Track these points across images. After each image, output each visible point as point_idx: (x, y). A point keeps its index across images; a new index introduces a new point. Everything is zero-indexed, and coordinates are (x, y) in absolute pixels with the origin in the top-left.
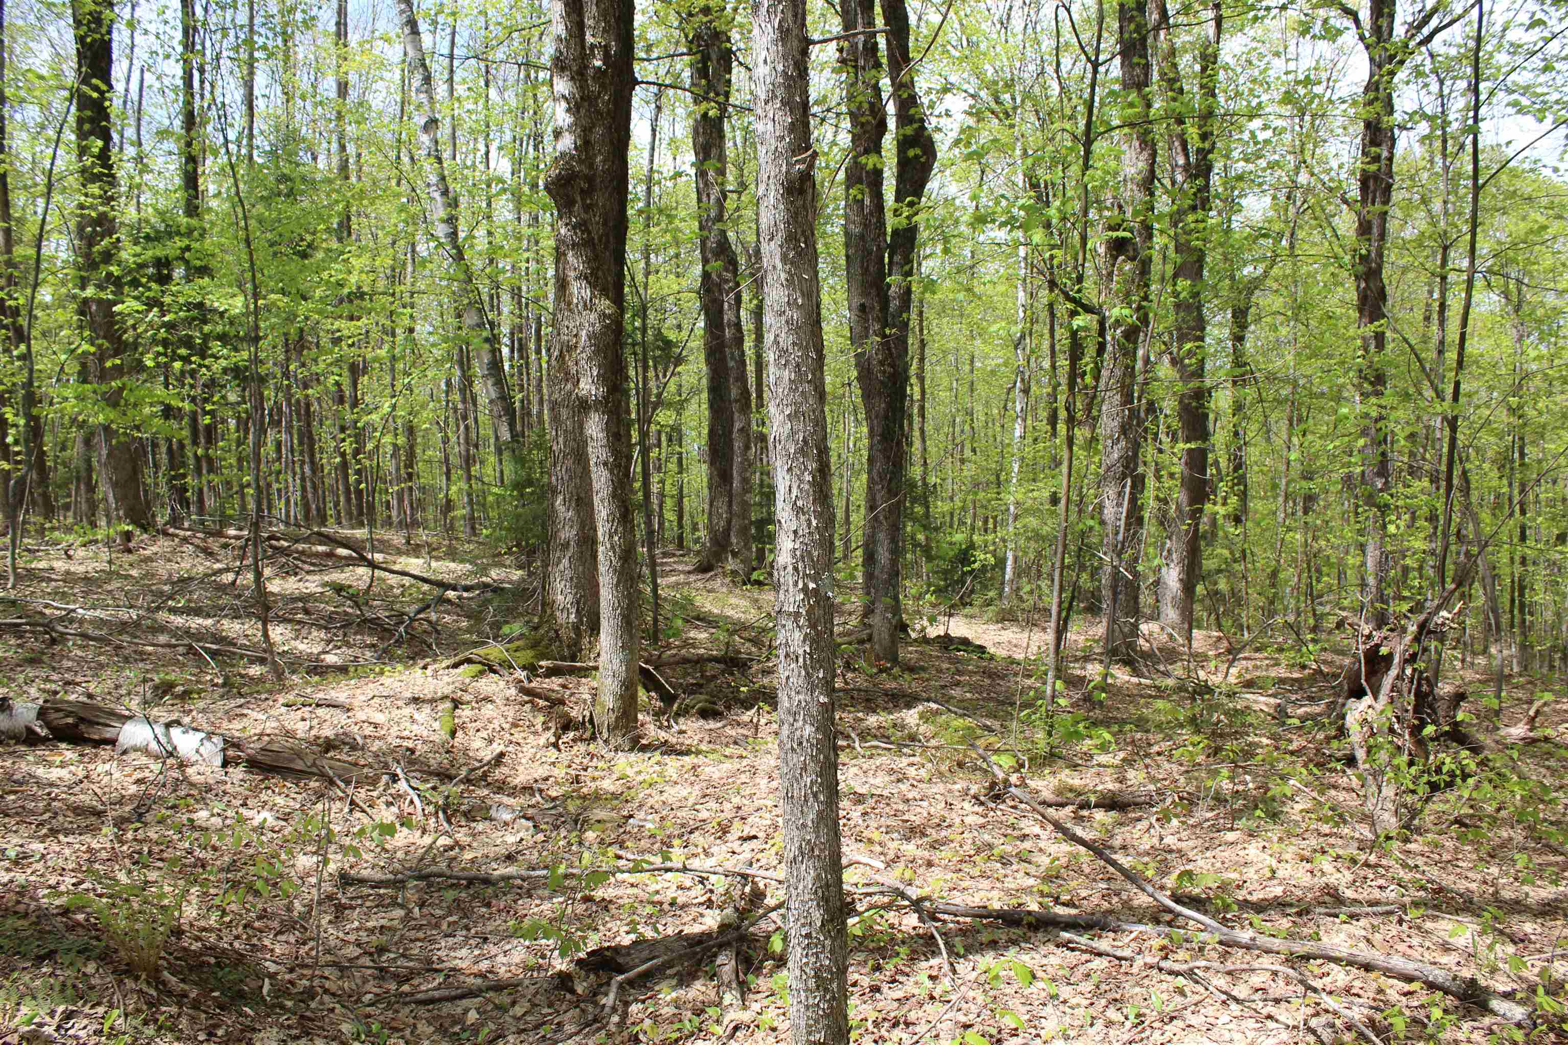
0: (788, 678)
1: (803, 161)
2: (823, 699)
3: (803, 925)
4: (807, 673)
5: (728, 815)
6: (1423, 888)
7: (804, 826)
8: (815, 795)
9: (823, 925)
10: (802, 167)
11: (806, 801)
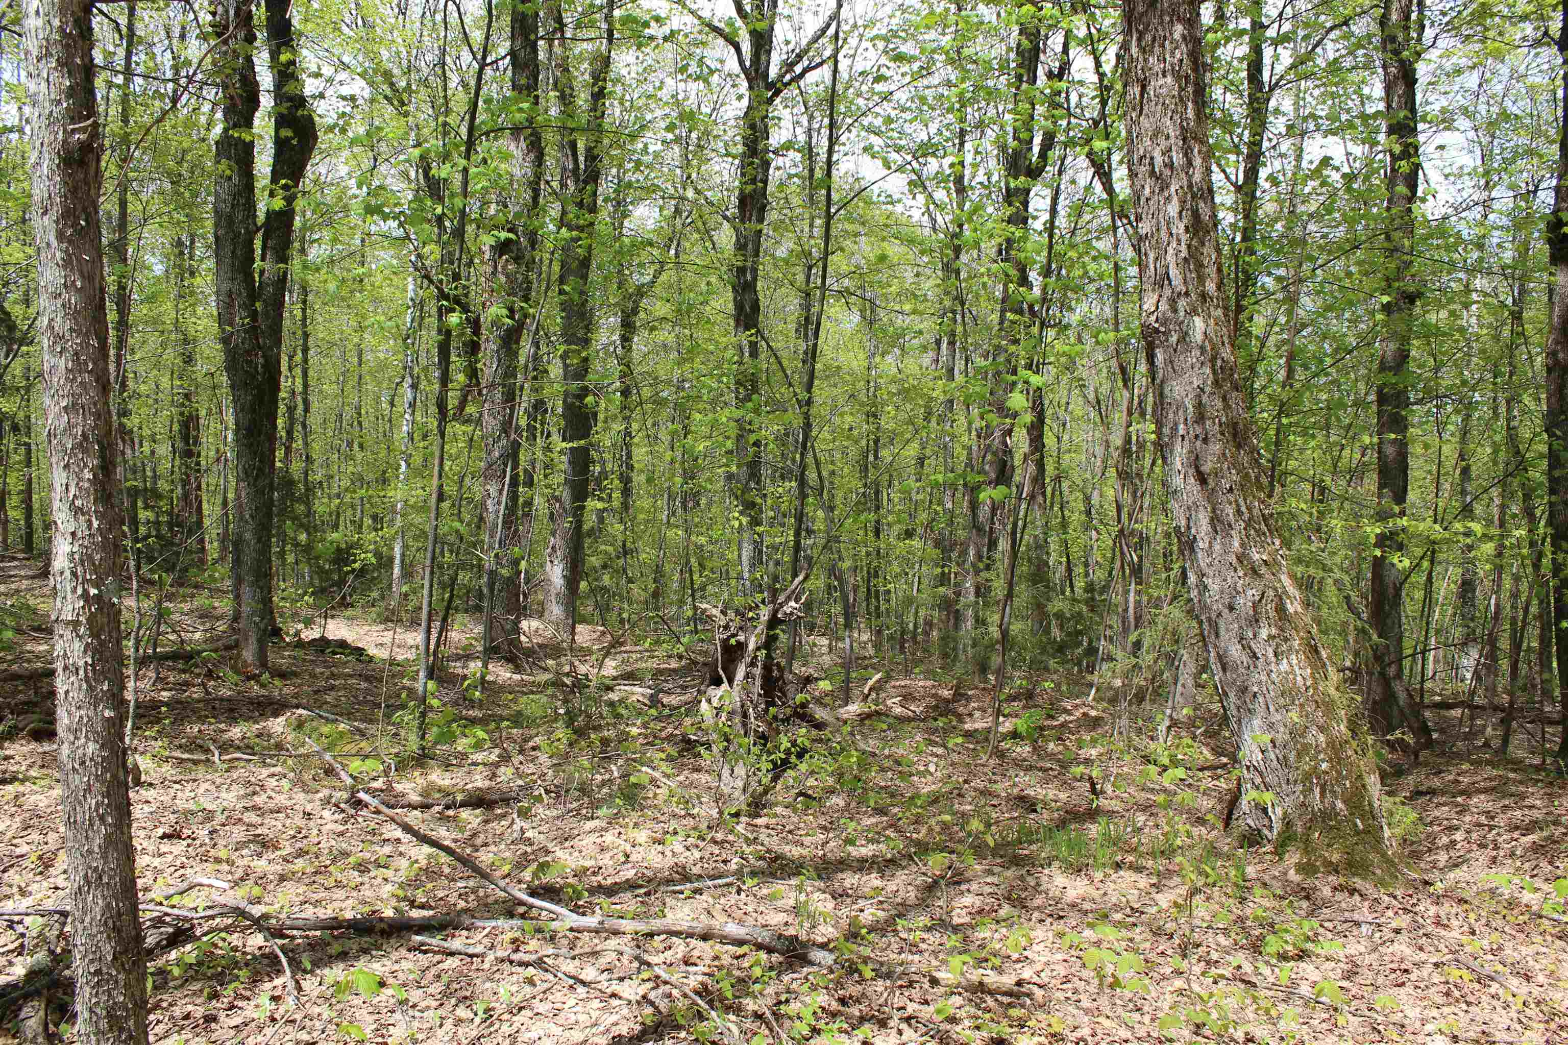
0: (67, 692)
1: (84, 130)
2: (108, 713)
3: (92, 961)
4: (90, 686)
5: (52, 847)
6: (762, 858)
7: (90, 852)
8: (102, 818)
9: (115, 958)
10: (83, 137)
11: (91, 825)
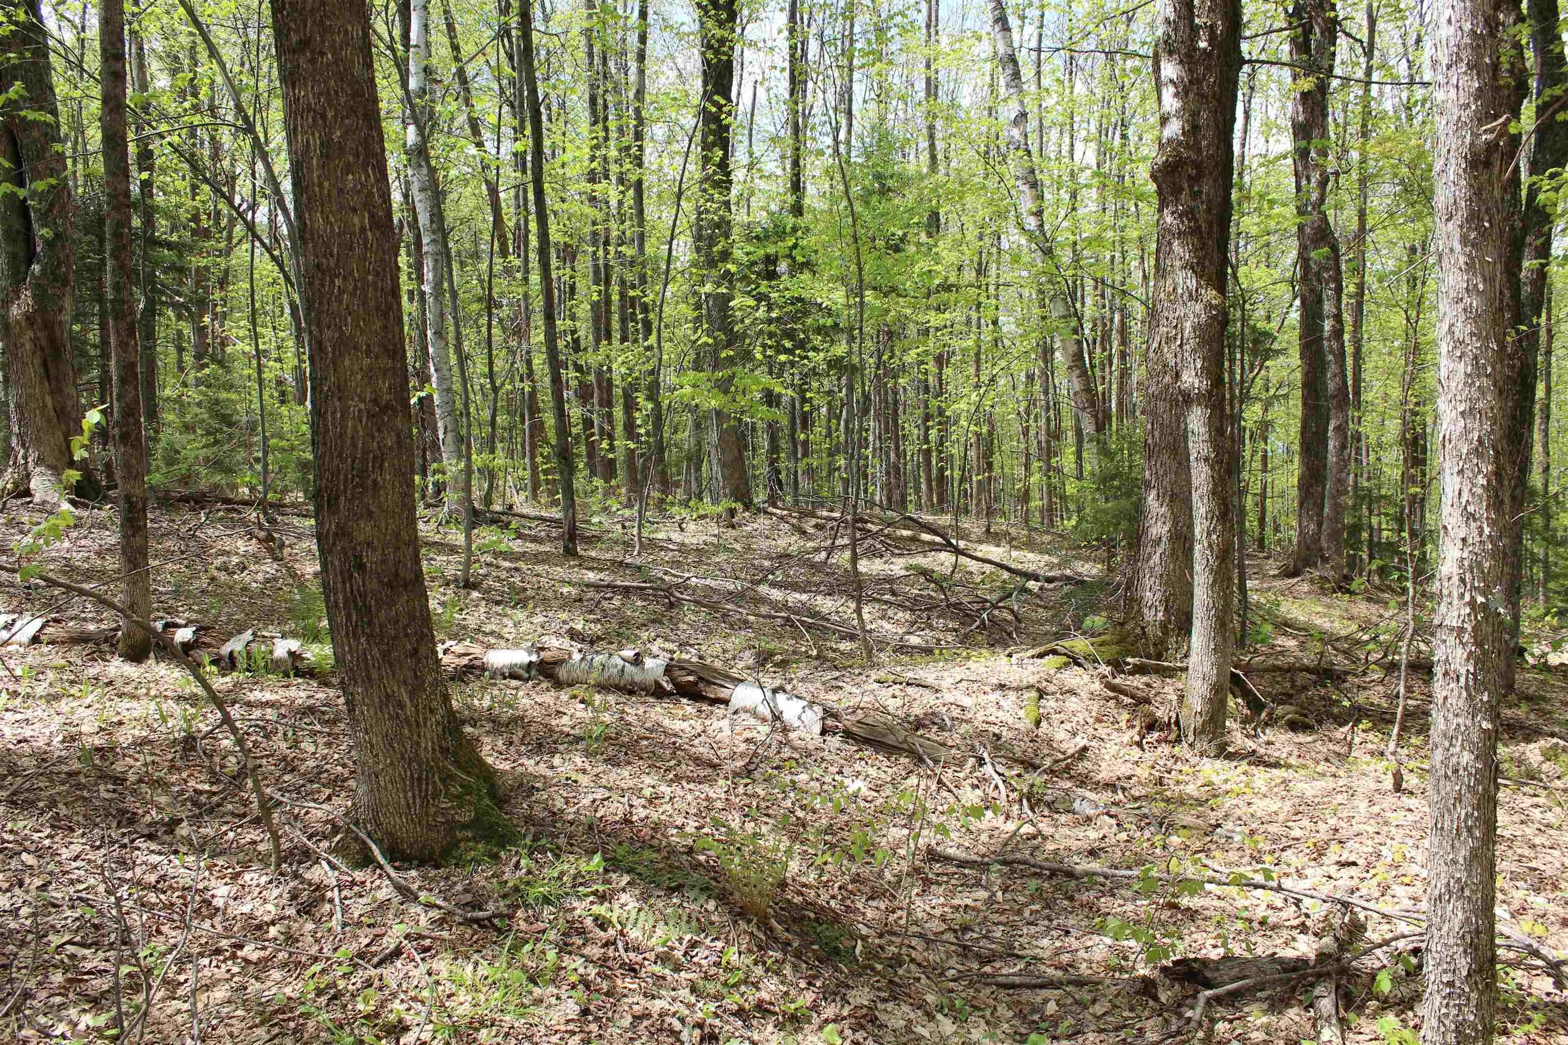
0: (1446, 698)
1: (1491, 131)
2: (1486, 725)
3: (1445, 971)
4: (1469, 695)
5: (1323, 836)
7: (1454, 862)
9: (1469, 975)
10: (1490, 137)
11: (1458, 834)
